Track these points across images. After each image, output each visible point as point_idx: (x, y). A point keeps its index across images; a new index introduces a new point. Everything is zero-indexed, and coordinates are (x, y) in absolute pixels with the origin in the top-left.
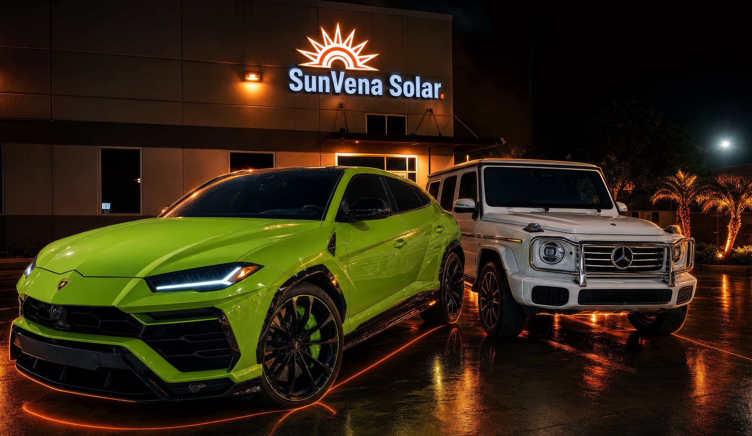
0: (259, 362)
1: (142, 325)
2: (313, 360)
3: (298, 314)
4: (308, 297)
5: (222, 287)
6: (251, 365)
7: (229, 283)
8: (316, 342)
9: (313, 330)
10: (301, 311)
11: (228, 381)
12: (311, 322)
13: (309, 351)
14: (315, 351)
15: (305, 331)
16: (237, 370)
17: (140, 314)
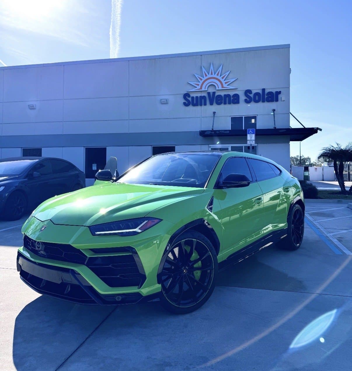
0: (159, 283)
1: (86, 257)
2: (196, 281)
3: (186, 251)
4: (192, 240)
5: (135, 233)
6: (153, 284)
7: (140, 231)
8: (198, 269)
9: (196, 261)
10: (188, 249)
11: (138, 294)
12: (195, 256)
13: (193, 275)
14: (198, 274)
15: (191, 262)
16: (144, 288)
17: (85, 250)
